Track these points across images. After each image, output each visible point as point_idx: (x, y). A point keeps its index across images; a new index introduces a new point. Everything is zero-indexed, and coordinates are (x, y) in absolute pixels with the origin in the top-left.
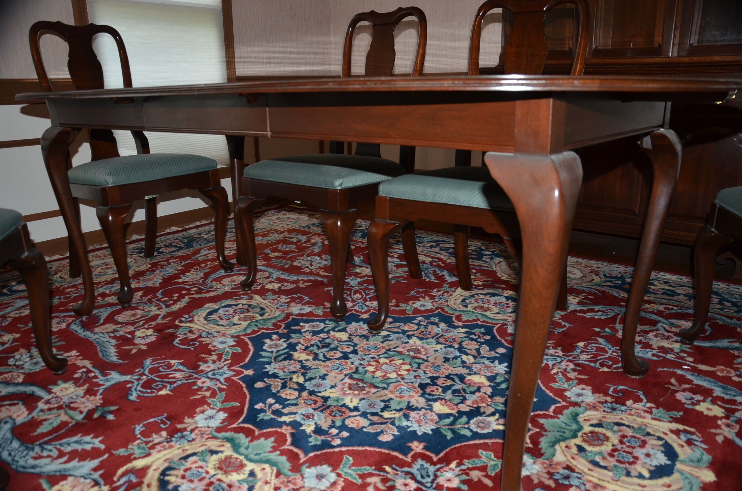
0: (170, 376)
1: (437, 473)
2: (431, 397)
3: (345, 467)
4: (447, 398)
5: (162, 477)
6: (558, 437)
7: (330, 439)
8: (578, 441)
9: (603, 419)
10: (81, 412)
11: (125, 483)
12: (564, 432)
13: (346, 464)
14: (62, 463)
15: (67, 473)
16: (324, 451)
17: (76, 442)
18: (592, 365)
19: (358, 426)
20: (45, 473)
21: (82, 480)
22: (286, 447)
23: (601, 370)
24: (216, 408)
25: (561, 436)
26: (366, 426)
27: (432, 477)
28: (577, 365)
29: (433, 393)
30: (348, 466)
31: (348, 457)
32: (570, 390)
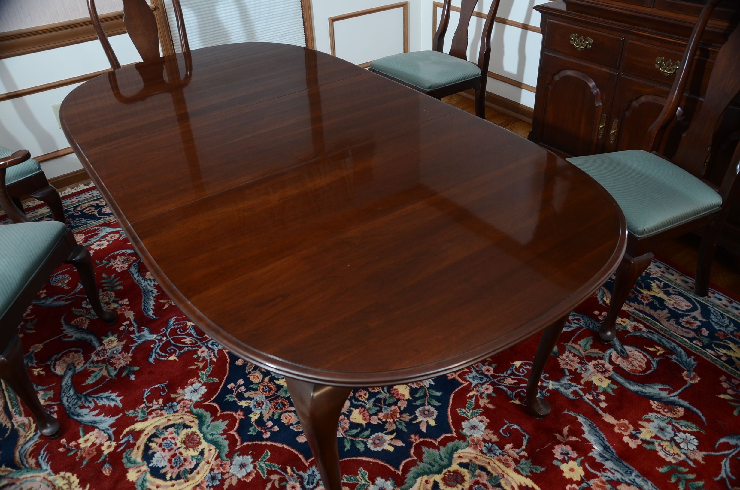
0: (182, 340)
1: (319, 481)
2: (356, 403)
3: (262, 460)
4: (367, 406)
5: (148, 443)
6: (426, 470)
7: (263, 431)
8: (438, 478)
9: (474, 460)
10: (116, 369)
11: (126, 442)
12: (433, 466)
13: (264, 458)
14: (94, 416)
15: (95, 425)
16: (254, 443)
17: (107, 398)
18: (509, 392)
19: (288, 423)
20: (83, 422)
21: (103, 433)
22: (232, 432)
23: (512, 401)
24: (202, 381)
25: (429, 469)
26: (294, 423)
27: (314, 485)
28: (495, 390)
29: (360, 398)
30: (264, 460)
31: (268, 451)
32: (469, 420)
